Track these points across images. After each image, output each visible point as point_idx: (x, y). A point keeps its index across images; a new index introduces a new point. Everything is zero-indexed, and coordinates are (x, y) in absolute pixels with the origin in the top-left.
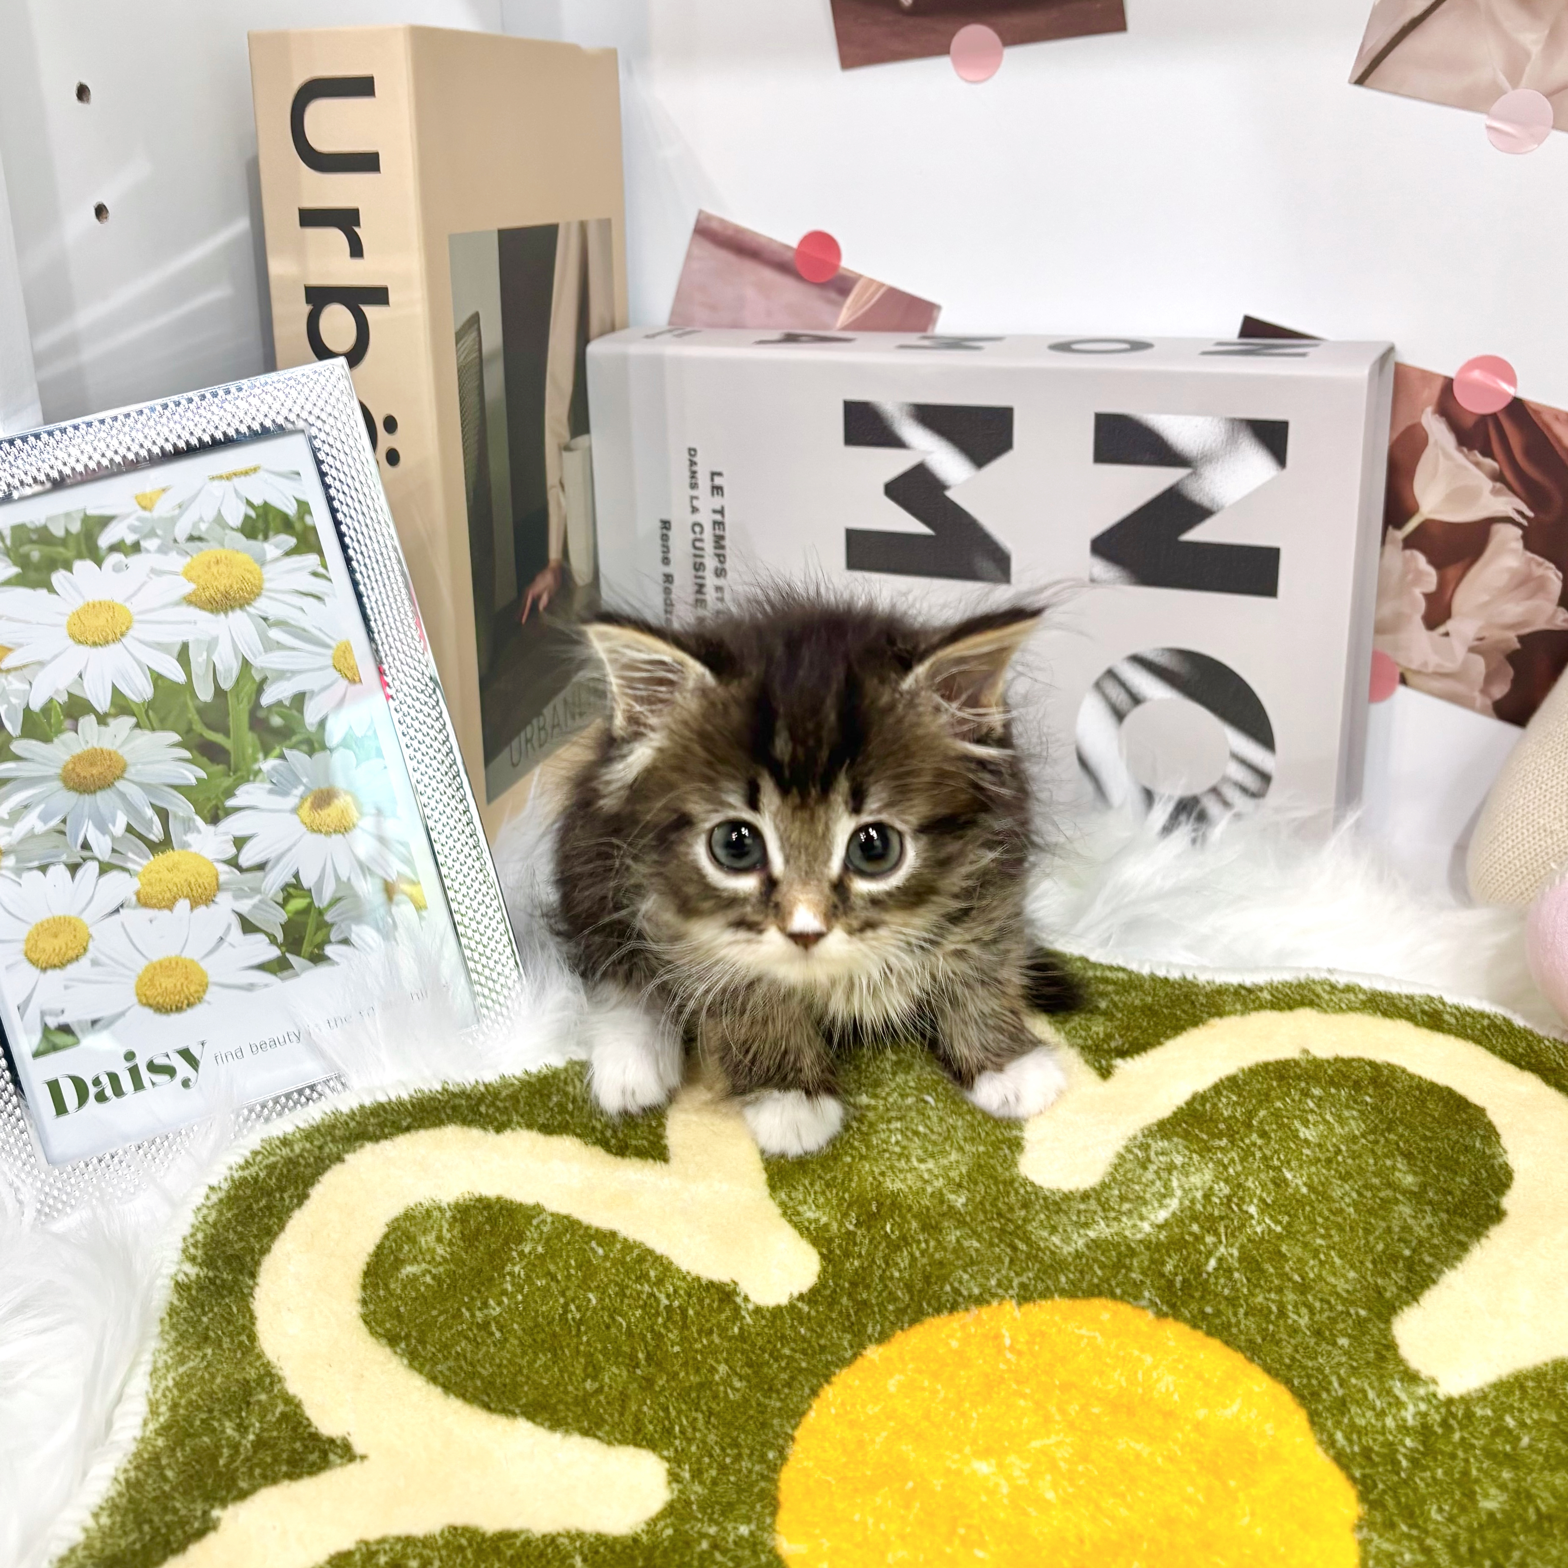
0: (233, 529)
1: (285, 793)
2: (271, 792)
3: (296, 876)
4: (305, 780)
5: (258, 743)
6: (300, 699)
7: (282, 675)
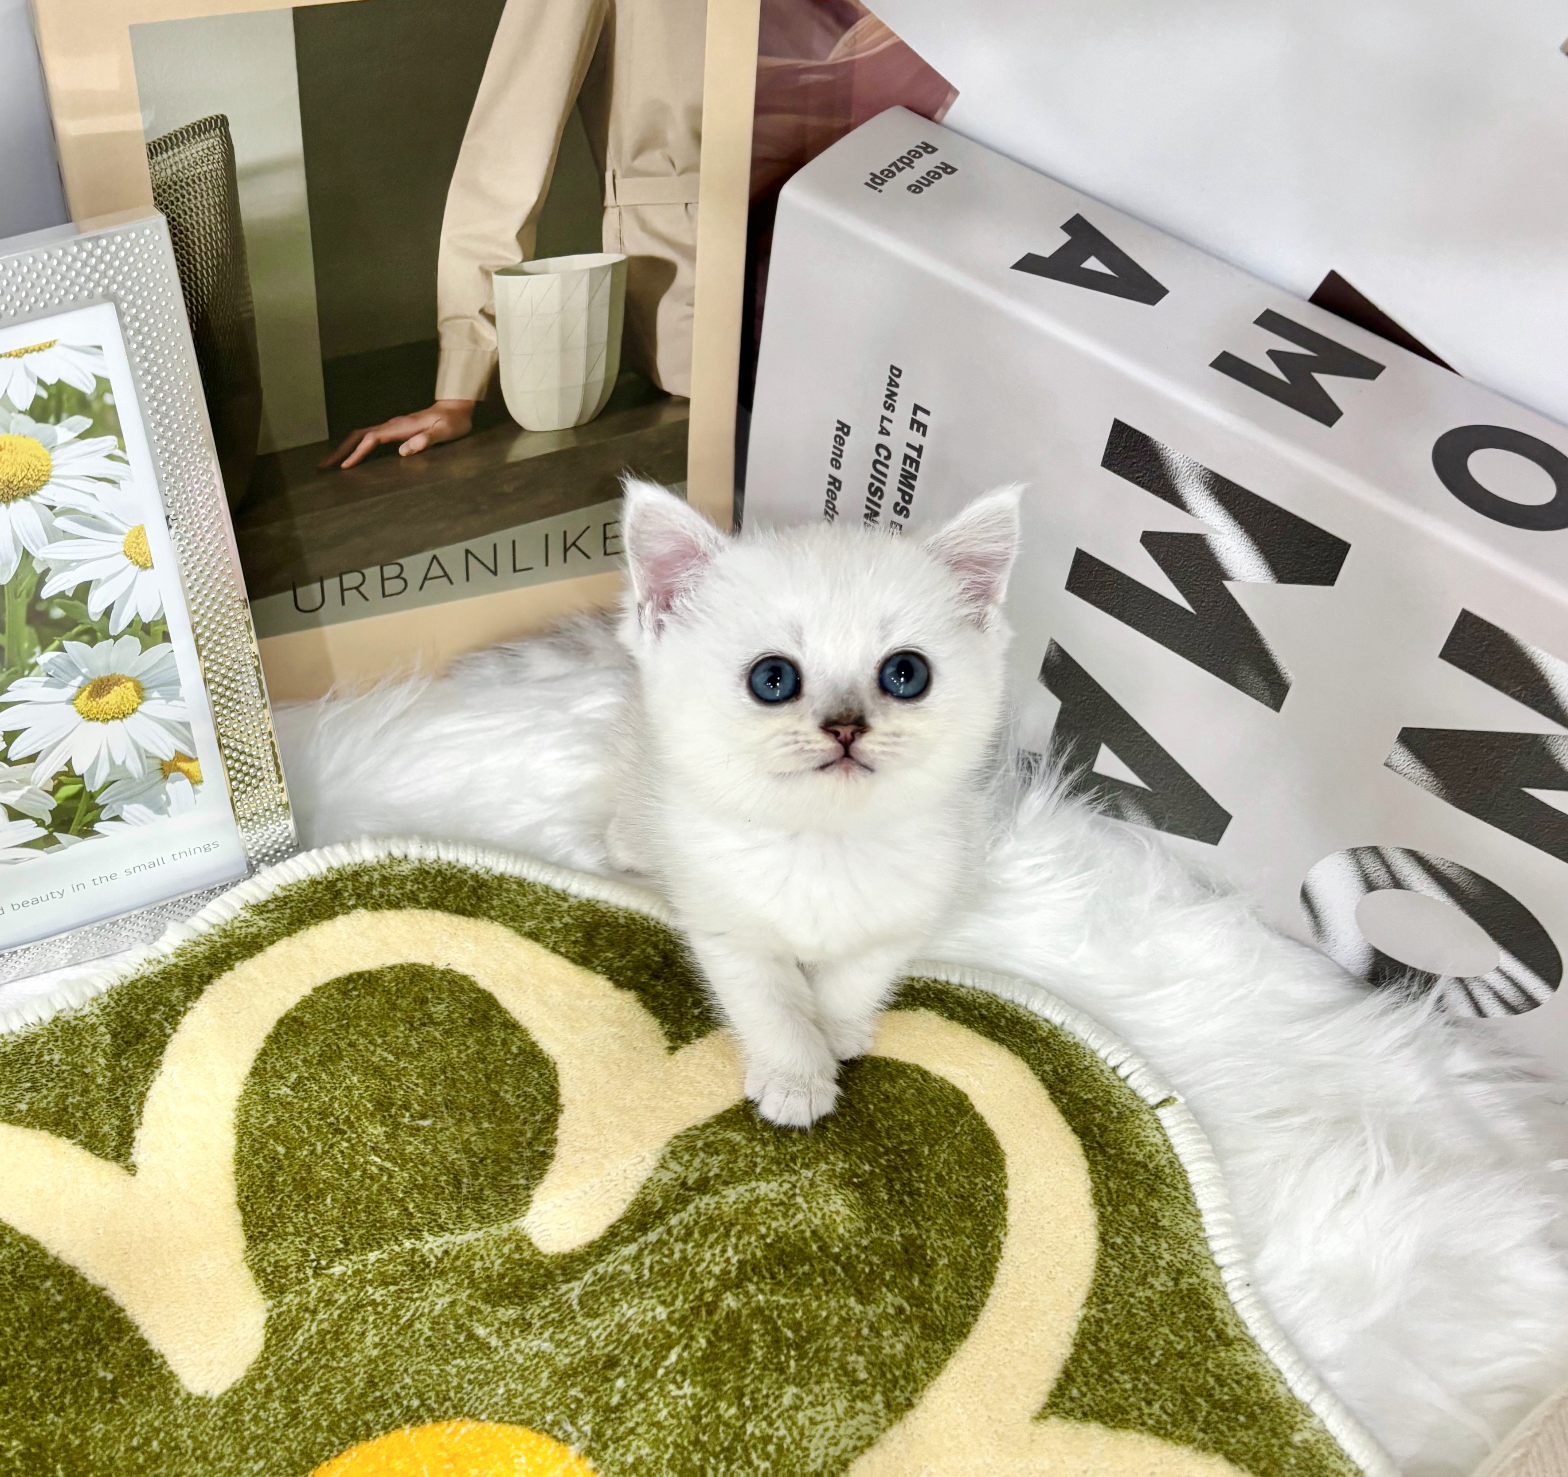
0: (20, 412)
1: (63, 685)
2: (46, 684)
3: (69, 764)
4: (84, 671)
5: (35, 636)
6: (83, 590)
7: (66, 565)
